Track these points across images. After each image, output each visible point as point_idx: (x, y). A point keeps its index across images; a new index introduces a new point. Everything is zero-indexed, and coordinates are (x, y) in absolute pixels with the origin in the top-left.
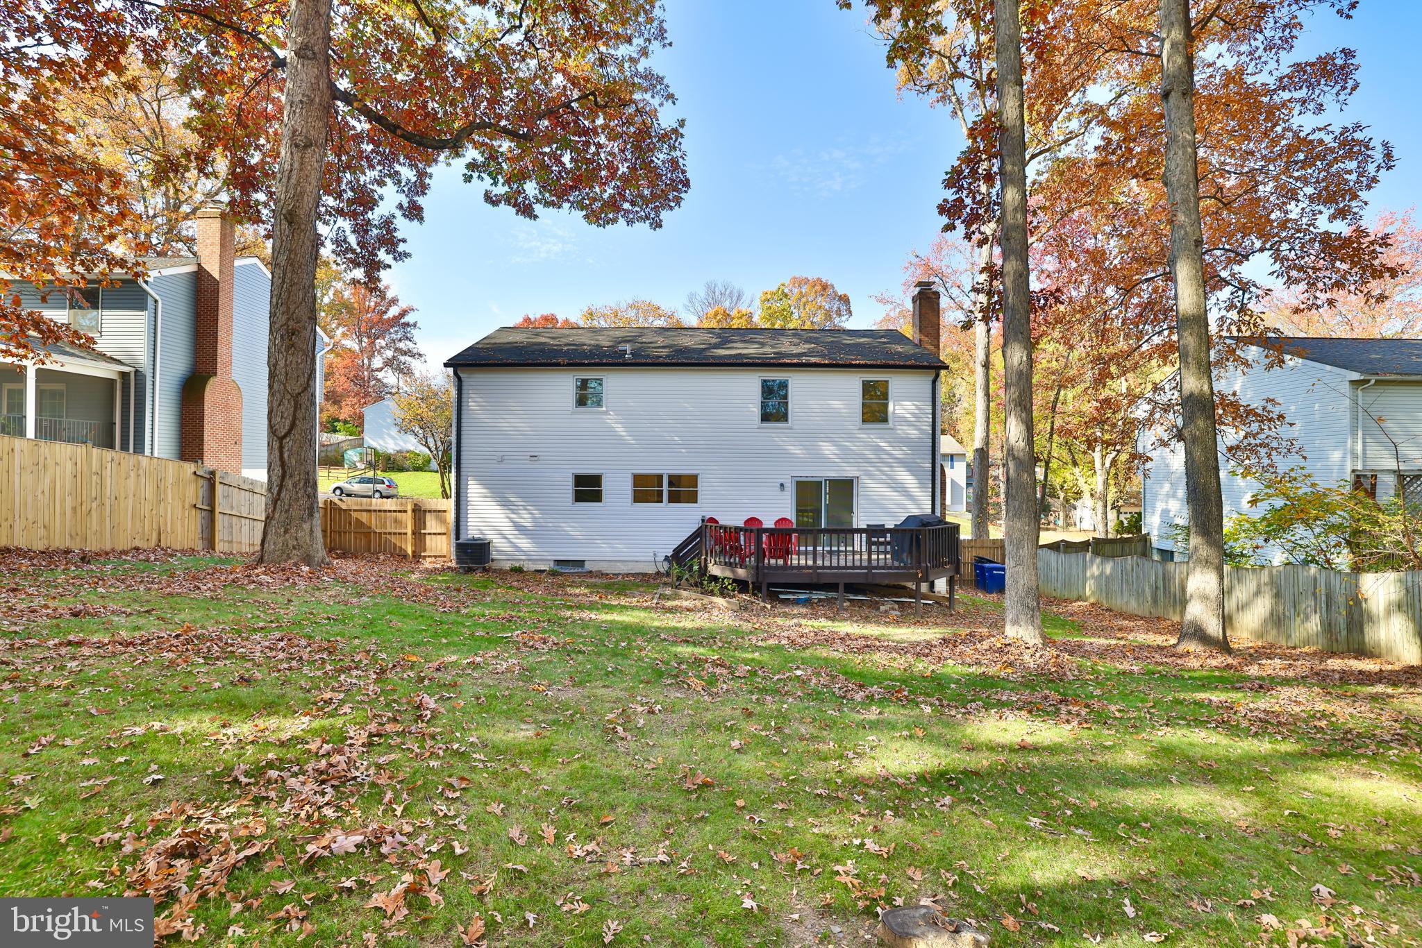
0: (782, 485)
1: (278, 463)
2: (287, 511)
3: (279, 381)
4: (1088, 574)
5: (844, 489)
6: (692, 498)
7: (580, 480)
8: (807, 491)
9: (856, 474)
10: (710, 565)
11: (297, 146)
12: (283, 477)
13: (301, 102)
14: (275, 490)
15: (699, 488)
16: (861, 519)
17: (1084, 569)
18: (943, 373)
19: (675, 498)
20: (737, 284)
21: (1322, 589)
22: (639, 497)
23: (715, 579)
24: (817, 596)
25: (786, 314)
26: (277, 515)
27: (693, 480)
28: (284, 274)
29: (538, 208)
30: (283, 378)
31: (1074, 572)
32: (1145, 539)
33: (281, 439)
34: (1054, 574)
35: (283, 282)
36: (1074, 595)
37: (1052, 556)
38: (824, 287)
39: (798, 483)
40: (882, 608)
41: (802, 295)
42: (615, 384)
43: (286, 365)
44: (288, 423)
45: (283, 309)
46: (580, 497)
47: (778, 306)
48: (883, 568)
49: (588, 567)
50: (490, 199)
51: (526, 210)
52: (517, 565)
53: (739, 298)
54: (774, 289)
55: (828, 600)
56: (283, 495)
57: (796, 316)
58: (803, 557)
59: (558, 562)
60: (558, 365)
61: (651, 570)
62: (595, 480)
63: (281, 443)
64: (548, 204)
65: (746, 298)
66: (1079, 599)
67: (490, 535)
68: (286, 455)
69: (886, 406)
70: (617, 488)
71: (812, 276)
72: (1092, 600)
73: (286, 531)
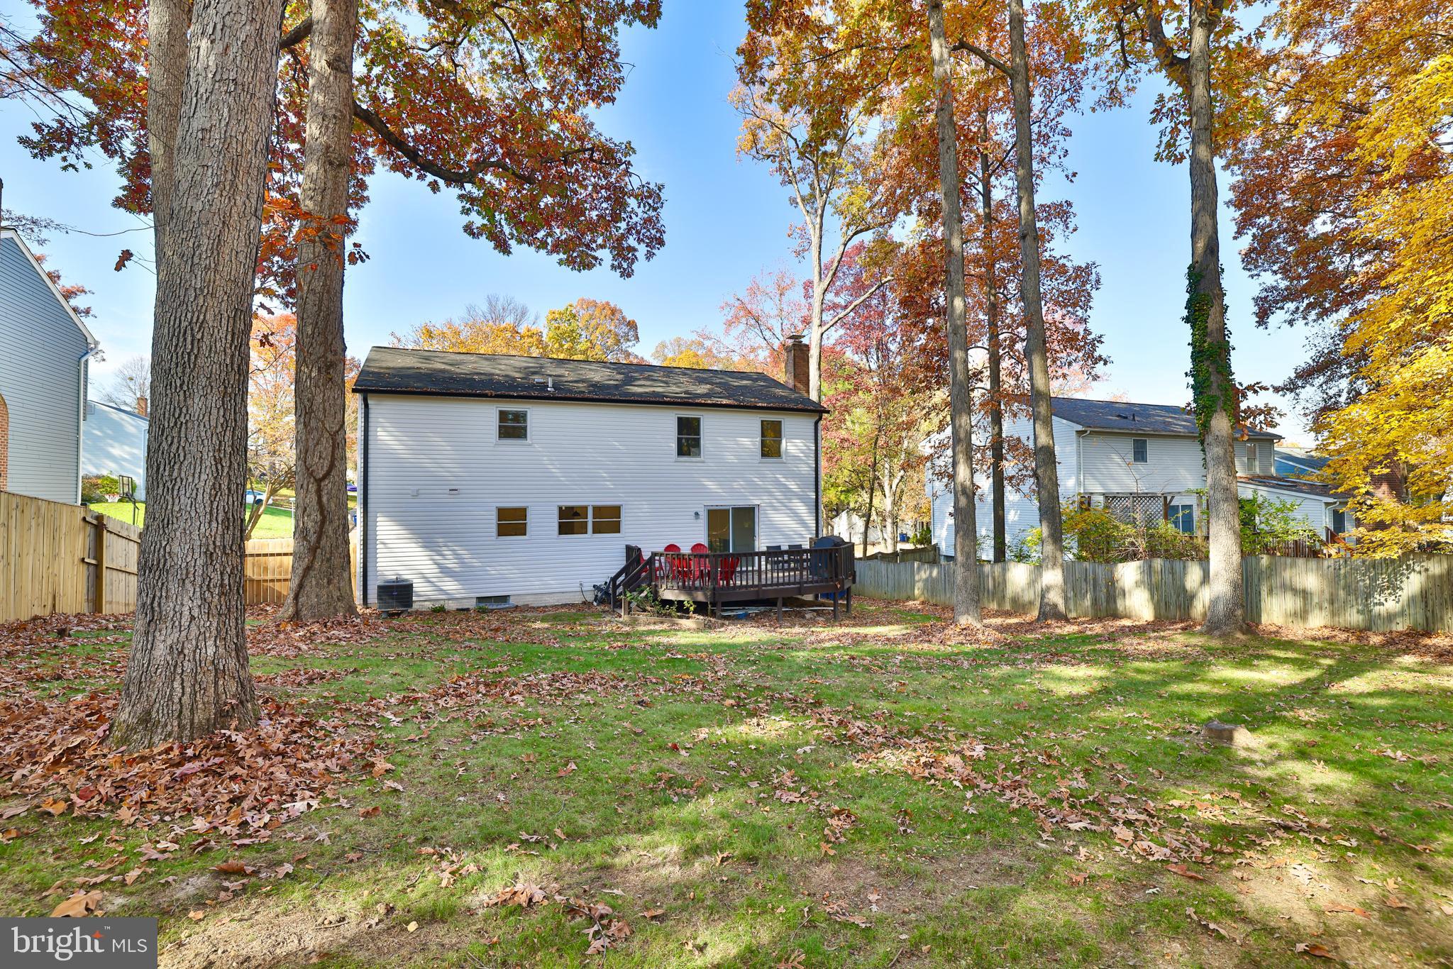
0: (697, 514)
1: (316, 507)
2: (329, 560)
3: (316, 418)
4: (917, 578)
5: (746, 515)
6: (616, 528)
7: (503, 513)
8: (716, 517)
9: (757, 502)
10: (661, 591)
11: (331, 163)
12: (323, 522)
13: (335, 117)
14: (313, 538)
15: (623, 519)
16: (761, 544)
17: (913, 575)
18: (825, 415)
19: (598, 529)
20: (520, 300)
21: (1091, 576)
22: (565, 529)
23: (670, 602)
24: (752, 611)
25: (573, 337)
26: (317, 565)
27: (615, 511)
28: (321, 301)
29: (513, 243)
30: (321, 415)
31: (903, 577)
32: (936, 548)
33: (319, 481)
34: (884, 580)
35: (320, 309)
36: (903, 596)
37: (883, 566)
38: (613, 312)
39: (709, 511)
40: (808, 616)
41: (592, 317)
42: (539, 416)
43: (324, 401)
44: (326, 464)
45: (320, 339)
46: (503, 531)
47: (564, 326)
48: (789, 583)
49: (513, 601)
50: (468, 229)
51: (503, 247)
52: (437, 605)
53: (524, 314)
54: (562, 309)
55: (762, 613)
56: (323, 542)
57: (583, 339)
58: (744, 576)
59: (480, 599)
60: (485, 396)
61: (578, 599)
62: (521, 513)
63: (319, 486)
64: (520, 241)
65: (530, 317)
66: (908, 599)
67: (407, 575)
68: (325, 499)
69: (780, 442)
70: (543, 521)
71: (601, 299)
72: (922, 599)
73: (329, 582)
